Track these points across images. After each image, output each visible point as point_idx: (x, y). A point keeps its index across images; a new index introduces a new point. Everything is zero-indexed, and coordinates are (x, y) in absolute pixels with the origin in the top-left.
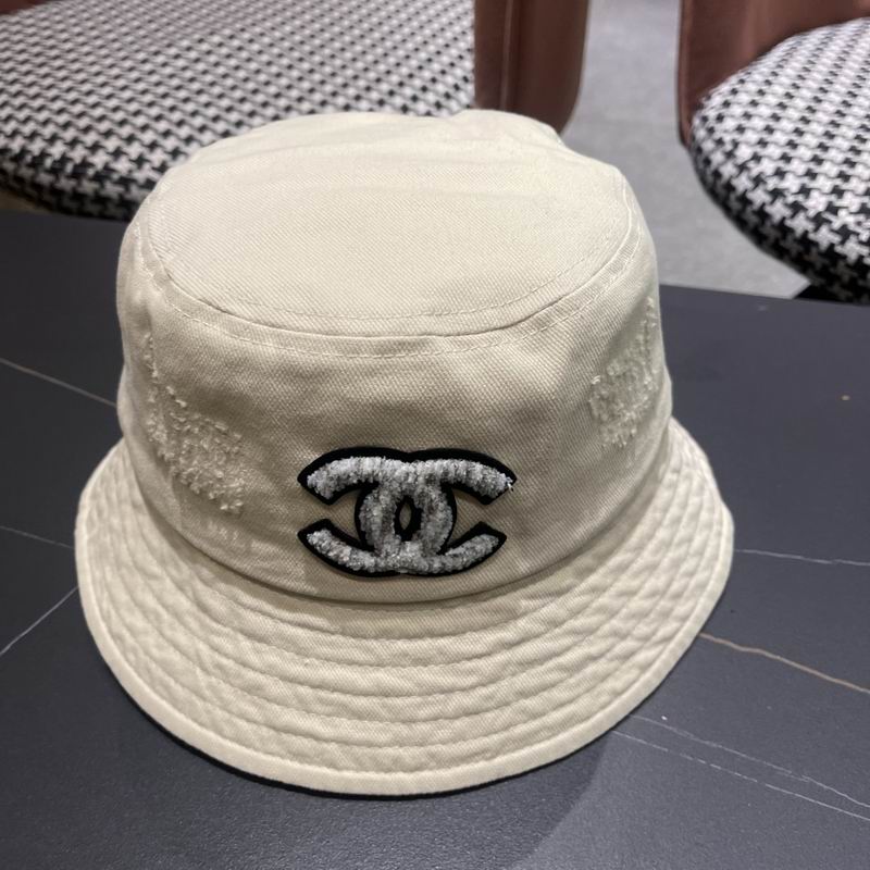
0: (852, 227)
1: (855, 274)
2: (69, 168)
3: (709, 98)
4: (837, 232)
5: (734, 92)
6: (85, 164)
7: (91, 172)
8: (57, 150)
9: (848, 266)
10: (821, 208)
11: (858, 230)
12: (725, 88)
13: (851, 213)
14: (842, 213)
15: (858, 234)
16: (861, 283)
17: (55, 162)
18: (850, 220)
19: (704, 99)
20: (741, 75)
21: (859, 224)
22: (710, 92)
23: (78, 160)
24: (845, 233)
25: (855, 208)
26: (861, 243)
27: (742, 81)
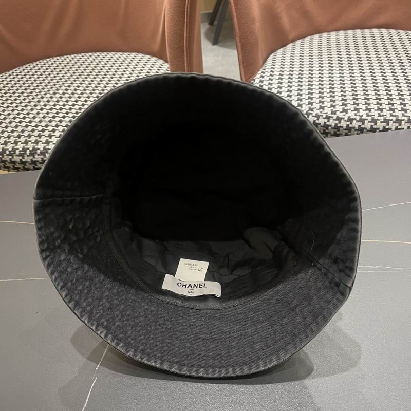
0: (320, 114)
1: (325, 129)
2: (28, 152)
3: (254, 81)
4: (315, 116)
5: (262, 77)
6: (35, 149)
7: (38, 152)
8: (20, 146)
9: (321, 126)
10: (308, 110)
11: (322, 114)
12: (258, 76)
13: (317, 110)
14: (314, 110)
15: (322, 116)
16: (327, 131)
17: (20, 151)
18: (318, 112)
19: (253, 81)
20: (261, 70)
21: (321, 112)
22: (254, 78)
23: (31, 149)
24: (318, 116)
25: (318, 108)
26: (324, 118)
27: (264, 73)
